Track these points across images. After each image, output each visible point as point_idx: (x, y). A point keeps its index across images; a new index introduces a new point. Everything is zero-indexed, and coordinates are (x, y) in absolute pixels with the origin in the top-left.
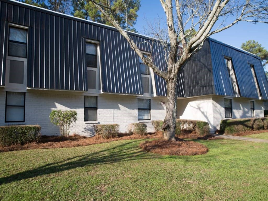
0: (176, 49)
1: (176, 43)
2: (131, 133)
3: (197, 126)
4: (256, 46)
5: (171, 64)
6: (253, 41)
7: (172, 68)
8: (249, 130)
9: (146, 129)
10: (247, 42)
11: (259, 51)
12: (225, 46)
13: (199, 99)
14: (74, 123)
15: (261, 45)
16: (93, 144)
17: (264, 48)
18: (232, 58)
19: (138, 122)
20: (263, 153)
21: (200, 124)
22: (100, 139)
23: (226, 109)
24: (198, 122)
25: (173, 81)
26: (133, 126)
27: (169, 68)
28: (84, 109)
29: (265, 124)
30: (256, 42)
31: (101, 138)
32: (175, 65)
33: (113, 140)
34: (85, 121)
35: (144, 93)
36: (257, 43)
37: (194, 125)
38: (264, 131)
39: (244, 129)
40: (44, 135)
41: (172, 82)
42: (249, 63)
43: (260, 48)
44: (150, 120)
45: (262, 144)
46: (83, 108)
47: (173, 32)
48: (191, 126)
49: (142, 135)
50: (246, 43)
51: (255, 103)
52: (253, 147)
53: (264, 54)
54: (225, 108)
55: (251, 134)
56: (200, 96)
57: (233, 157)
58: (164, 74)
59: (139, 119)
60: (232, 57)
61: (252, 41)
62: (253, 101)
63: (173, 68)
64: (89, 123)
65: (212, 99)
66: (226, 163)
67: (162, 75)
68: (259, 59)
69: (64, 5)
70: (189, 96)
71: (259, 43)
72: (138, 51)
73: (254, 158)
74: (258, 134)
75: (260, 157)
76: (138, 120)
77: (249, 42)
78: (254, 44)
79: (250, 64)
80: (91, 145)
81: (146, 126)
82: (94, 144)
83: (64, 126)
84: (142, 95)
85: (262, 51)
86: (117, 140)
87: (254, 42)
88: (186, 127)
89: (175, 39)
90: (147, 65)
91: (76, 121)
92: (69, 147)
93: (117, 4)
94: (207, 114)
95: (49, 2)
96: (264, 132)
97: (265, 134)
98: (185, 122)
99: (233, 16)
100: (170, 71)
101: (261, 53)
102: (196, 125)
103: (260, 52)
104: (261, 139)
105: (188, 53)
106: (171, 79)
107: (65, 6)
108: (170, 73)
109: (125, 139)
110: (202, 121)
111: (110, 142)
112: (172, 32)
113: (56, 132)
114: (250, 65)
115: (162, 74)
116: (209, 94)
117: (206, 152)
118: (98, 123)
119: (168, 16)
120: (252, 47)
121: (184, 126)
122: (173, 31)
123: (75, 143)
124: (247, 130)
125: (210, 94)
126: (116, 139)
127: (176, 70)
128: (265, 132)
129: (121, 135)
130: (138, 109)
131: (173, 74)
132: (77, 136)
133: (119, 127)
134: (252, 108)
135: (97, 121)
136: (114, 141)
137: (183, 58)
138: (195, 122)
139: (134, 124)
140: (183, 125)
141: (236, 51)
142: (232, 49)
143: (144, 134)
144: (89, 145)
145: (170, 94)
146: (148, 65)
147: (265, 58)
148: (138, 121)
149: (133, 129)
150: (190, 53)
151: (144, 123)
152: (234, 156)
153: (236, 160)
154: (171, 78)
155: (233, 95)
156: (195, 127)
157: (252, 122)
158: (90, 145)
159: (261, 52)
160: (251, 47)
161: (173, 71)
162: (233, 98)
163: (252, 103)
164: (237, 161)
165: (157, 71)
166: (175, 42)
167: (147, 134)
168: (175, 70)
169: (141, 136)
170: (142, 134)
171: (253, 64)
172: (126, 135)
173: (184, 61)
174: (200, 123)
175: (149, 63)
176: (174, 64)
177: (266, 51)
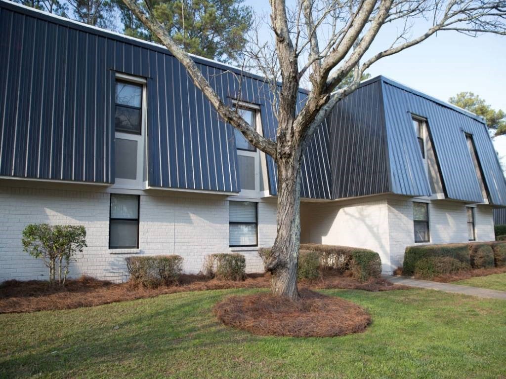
0: (294, 85)
1: (293, 72)
2: (211, 276)
3: (353, 261)
4: (475, 102)
5: (284, 122)
6: (470, 93)
7: (287, 129)
8: (466, 269)
9: (244, 266)
10: (458, 95)
11: (480, 112)
12: (414, 94)
13: (362, 203)
14: (78, 252)
15: (484, 101)
16: (116, 301)
17: (490, 106)
18: (429, 120)
19: (229, 251)
20: (500, 330)
21: (359, 256)
22: (138, 290)
23: (416, 223)
24: (356, 253)
25: (290, 161)
26: (216, 260)
27: (279, 131)
28: (108, 222)
29: (497, 256)
30: (475, 95)
31: (141, 286)
32: (293, 123)
33: (167, 290)
34: (110, 247)
35: (241, 190)
36: (478, 96)
37: (348, 258)
38: (496, 270)
39: (454, 267)
40: (10, 279)
41: (287, 162)
42: (462, 131)
43: (484, 107)
44: (257, 247)
45: (495, 303)
46: (106, 220)
47: (285, 47)
48: (342, 259)
49: (235, 279)
50: (456, 96)
51: (476, 210)
52: (474, 311)
53: (491, 117)
54: (415, 221)
55: (469, 278)
56: (362, 196)
57: (427, 343)
58: (269, 144)
59: (231, 244)
60: (428, 117)
61: (467, 93)
62: (472, 208)
63: (290, 131)
64: (120, 252)
65: (387, 202)
66: (409, 362)
67: (265, 147)
68: (482, 123)
69: (106, 19)
70: (340, 197)
71: (481, 98)
72: (209, 92)
73: (478, 346)
74: (485, 278)
75: (493, 343)
76: (231, 246)
77: (463, 95)
78: (470, 99)
79: (465, 132)
80: (110, 305)
81: (243, 261)
82: (119, 301)
83: (56, 260)
84: (238, 192)
85: (487, 112)
86: (175, 292)
87: (472, 95)
88: (331, 261)
89: (291, 63)
90: (230, 123)
91: (84, 248)
92: (57, 308)
93: (206, 17)
94: (378, 230)
95: (77, 12)
96: (496, 273)
97: (498, 278)
98: (329, 251)
99: (427, 20)
100: (282, 137)
101: (485, 116)
102: (351, 259)
103: (483, 113)
104: (492, 289)
105: (320, 94)
106: (284, 156)
107: (106, 21)
108: (283, 143)
109: (194, 290)
110: (366, 250)
111: (157, 295)
112: (283, 47)
113: (43, 273)
114: (464, 134)
115: (264, 145)
116: (380, 192)
117: (366, 327)
118: (139, 252)
119: (275, 8)
120: (468, 105)
121: (329, 259)
122: (285, 43)
123: (78, 297)
124: (460, 270)
125: (382, 193)
126: (174, 288)
127: (297, 134)
128: (498, 273)
129: (185, 280)
130: (231, 223)
131: (290, 143)
132: (89, 281)
133: (182, 263)
134: (471, 221)
135: (138, 248)
136: (166, 293)
137: (309, 107)
138: (349, 251)
139: (216, 256)
140: (326, 257)
141: (437, 106)
142: (427, 101)
143: (238, 277)
144: (105, 303)
145: (284, 190)
146: (232, 123)
147: (493, 124)
148: (231, 248)
149: (215, 266)
150: (324, 93)
151: (241, 253)
152: (431, 339)
153: (435, 352)
154: (285, 154)
155: (432, 194)
156: (349, 261)
157: (470, 252)
158: (108, 303)
159: (485, 114)
160: (466, 104)
161: (288, 137)
162: (431, 200)
163: (470, 211)
164: (437, 355)
165: (252, 138)
166: (291, 70)
167: (246, 278)
168: (293, 136)
169: (231, 282)
170: (235, 277)
171: (472, 133)
172: (201, 278)
173: (311, 112)
174: (360, 254)
175: (234, 118)
176: (291, 122)
177: (495, 112)
